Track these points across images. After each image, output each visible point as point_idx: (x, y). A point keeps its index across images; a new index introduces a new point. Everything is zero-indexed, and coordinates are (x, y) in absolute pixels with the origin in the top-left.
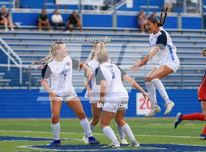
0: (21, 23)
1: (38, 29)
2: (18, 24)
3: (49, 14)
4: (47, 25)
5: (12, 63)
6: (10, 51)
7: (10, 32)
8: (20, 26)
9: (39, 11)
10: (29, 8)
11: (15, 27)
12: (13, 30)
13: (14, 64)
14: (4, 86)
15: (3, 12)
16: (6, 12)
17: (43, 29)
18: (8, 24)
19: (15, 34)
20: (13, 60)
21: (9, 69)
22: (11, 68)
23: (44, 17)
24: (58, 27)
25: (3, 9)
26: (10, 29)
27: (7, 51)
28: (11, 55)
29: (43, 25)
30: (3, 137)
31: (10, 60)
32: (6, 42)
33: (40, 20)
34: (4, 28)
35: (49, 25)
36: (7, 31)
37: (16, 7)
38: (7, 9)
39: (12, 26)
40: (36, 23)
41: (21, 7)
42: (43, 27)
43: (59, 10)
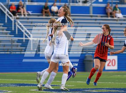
0: (32, 11)
1: (42, 15)
2: (30, 12)
3: (49, 6)
4: (48, 13)
5: (26, 37)
6: (25, 30)
7: (25, 17)
8: (31, 14)
9: (43, 4)
10: (37, 2)
11: (28, 14)
12: (26, 16)
13: (27, 38)
14: (21, 52)
15: (21, 4)
16: (23, 5)
17: (46, 15)
18: (24, 12)
19: (28, 19)
20: (26, 35)
21: (24, 41)
22: (25, 40)
23: (46, 8)
24: (55, 14)
25: (20, 2)
26: (24, 15)
27: (23, 29)
28: (26, 32)
29: (46, 12)
30: (20, 84)
31: (25, 35)
32: (22, 23)
33: (44, 9)
34: (21, 15)
35: (49, 12)
36: (23, 16)
37: (29, 2)
38: (23, 3)
39: (26, 13)
40: (42, 12)
41: (32, 2)
42: (46, 14)
43: (56, 4)
